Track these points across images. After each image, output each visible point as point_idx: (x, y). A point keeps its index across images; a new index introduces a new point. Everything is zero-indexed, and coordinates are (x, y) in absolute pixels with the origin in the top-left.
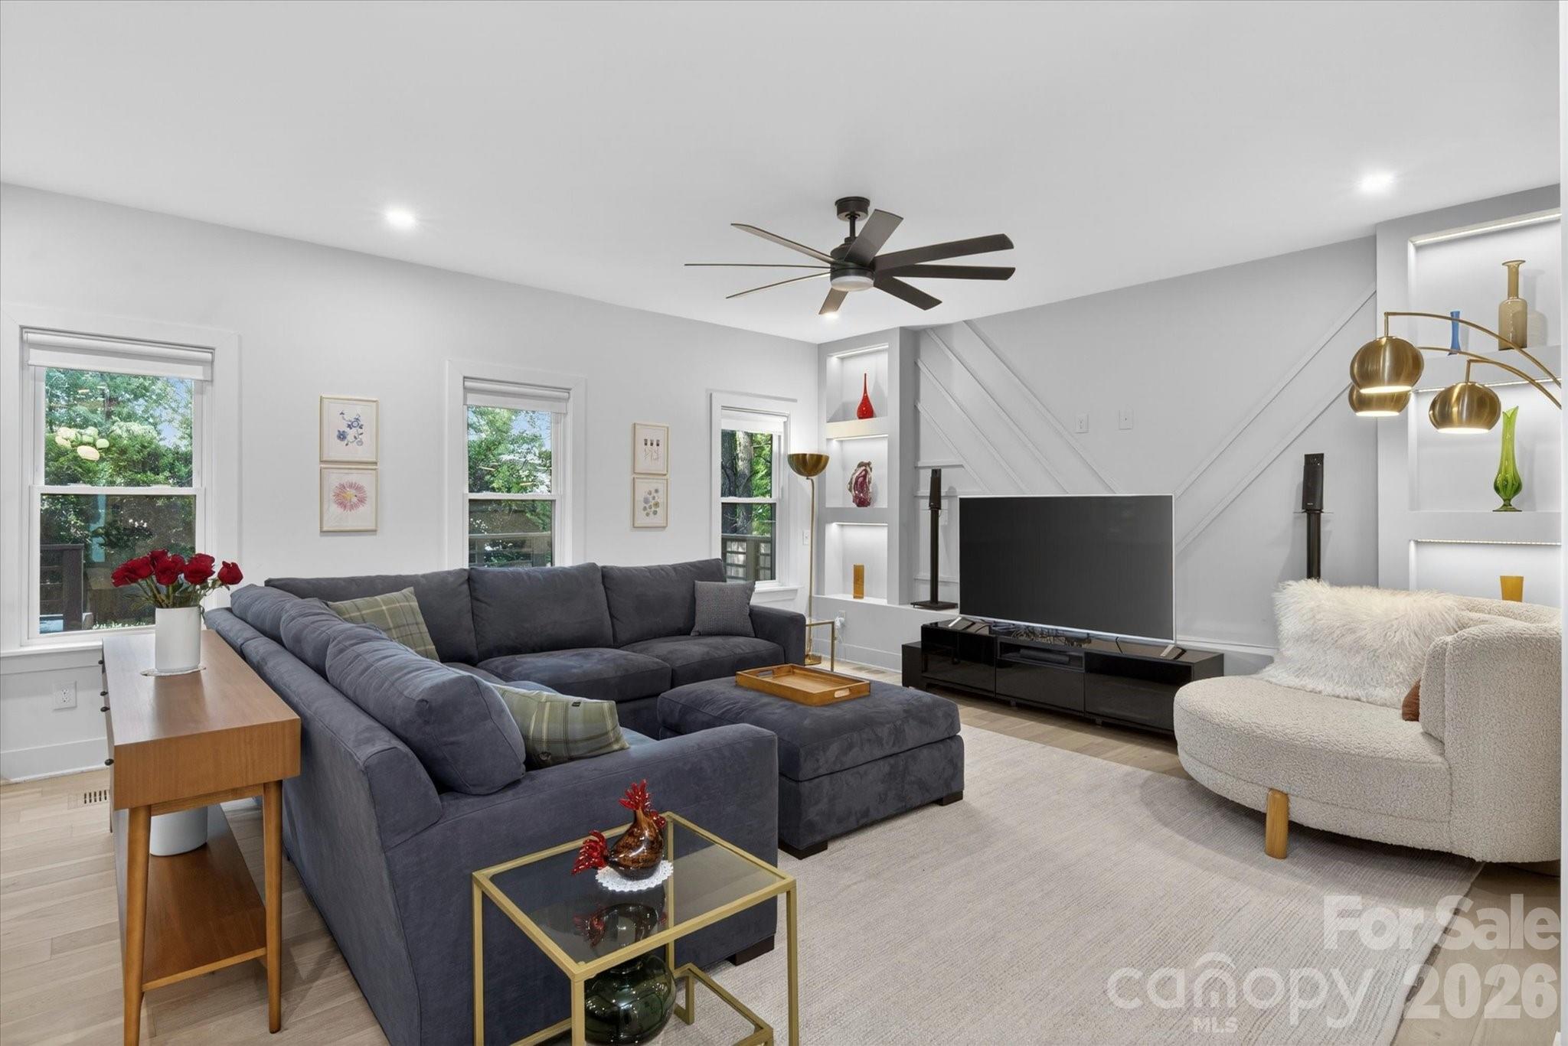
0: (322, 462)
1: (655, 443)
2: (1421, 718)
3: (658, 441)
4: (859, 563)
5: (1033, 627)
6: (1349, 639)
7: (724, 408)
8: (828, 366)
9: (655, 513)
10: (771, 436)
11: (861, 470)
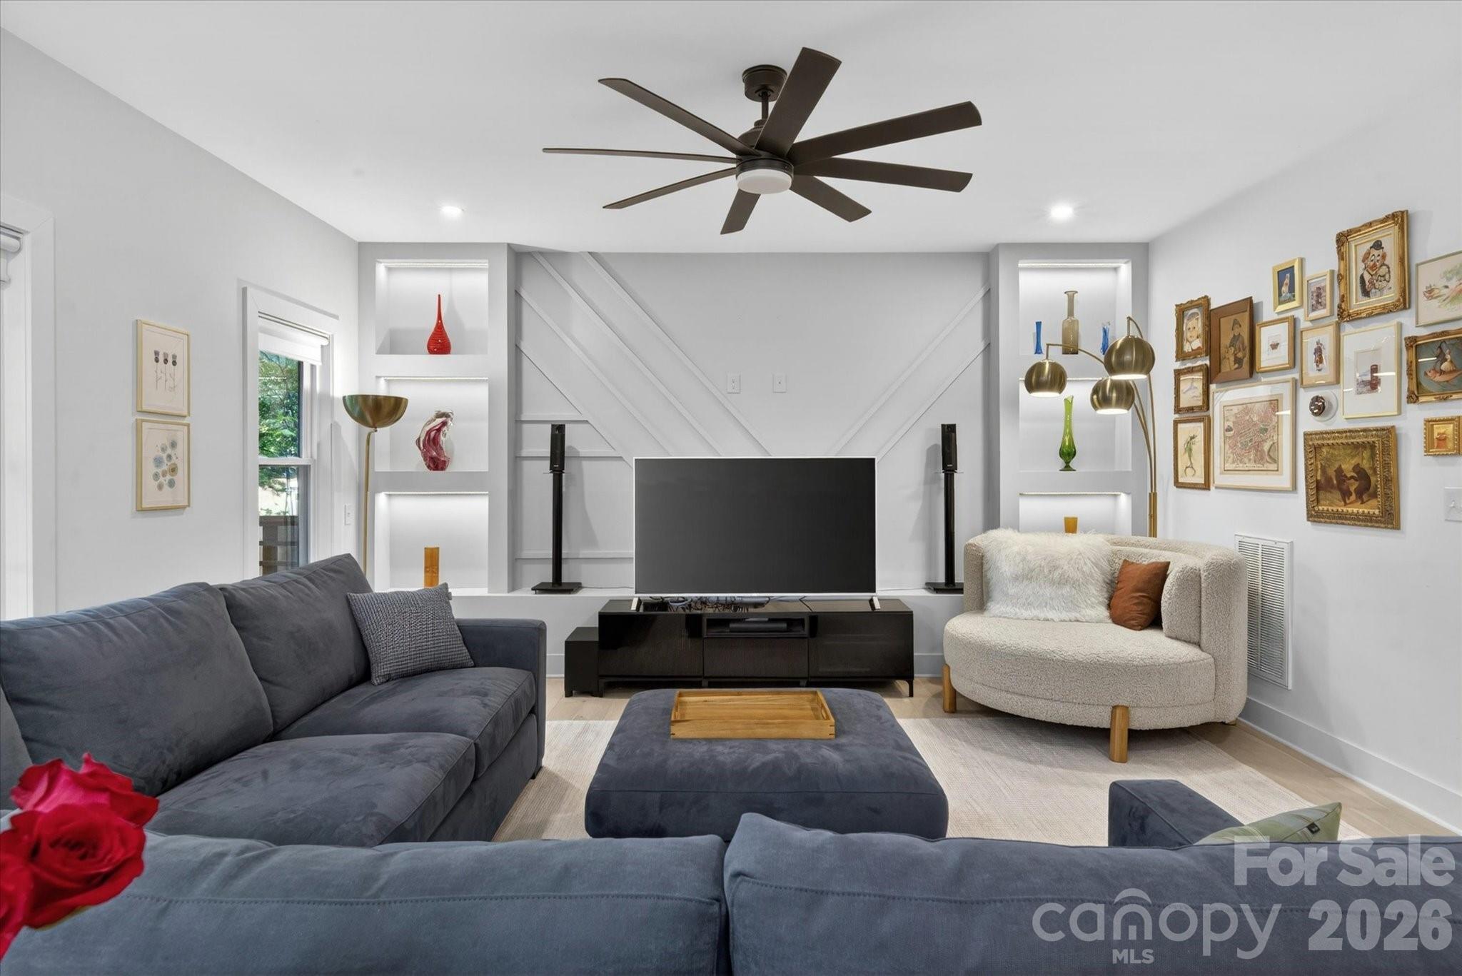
1: (170, 360)
2: (1165, 624)
3: (174, 357)
4: (431, 545)
5: (706, 597)
6: (1056, 575)
7: (263, 315)
8: (377, 279)
9: (171, 484)
10: (300, 364)
11: (439, 421)
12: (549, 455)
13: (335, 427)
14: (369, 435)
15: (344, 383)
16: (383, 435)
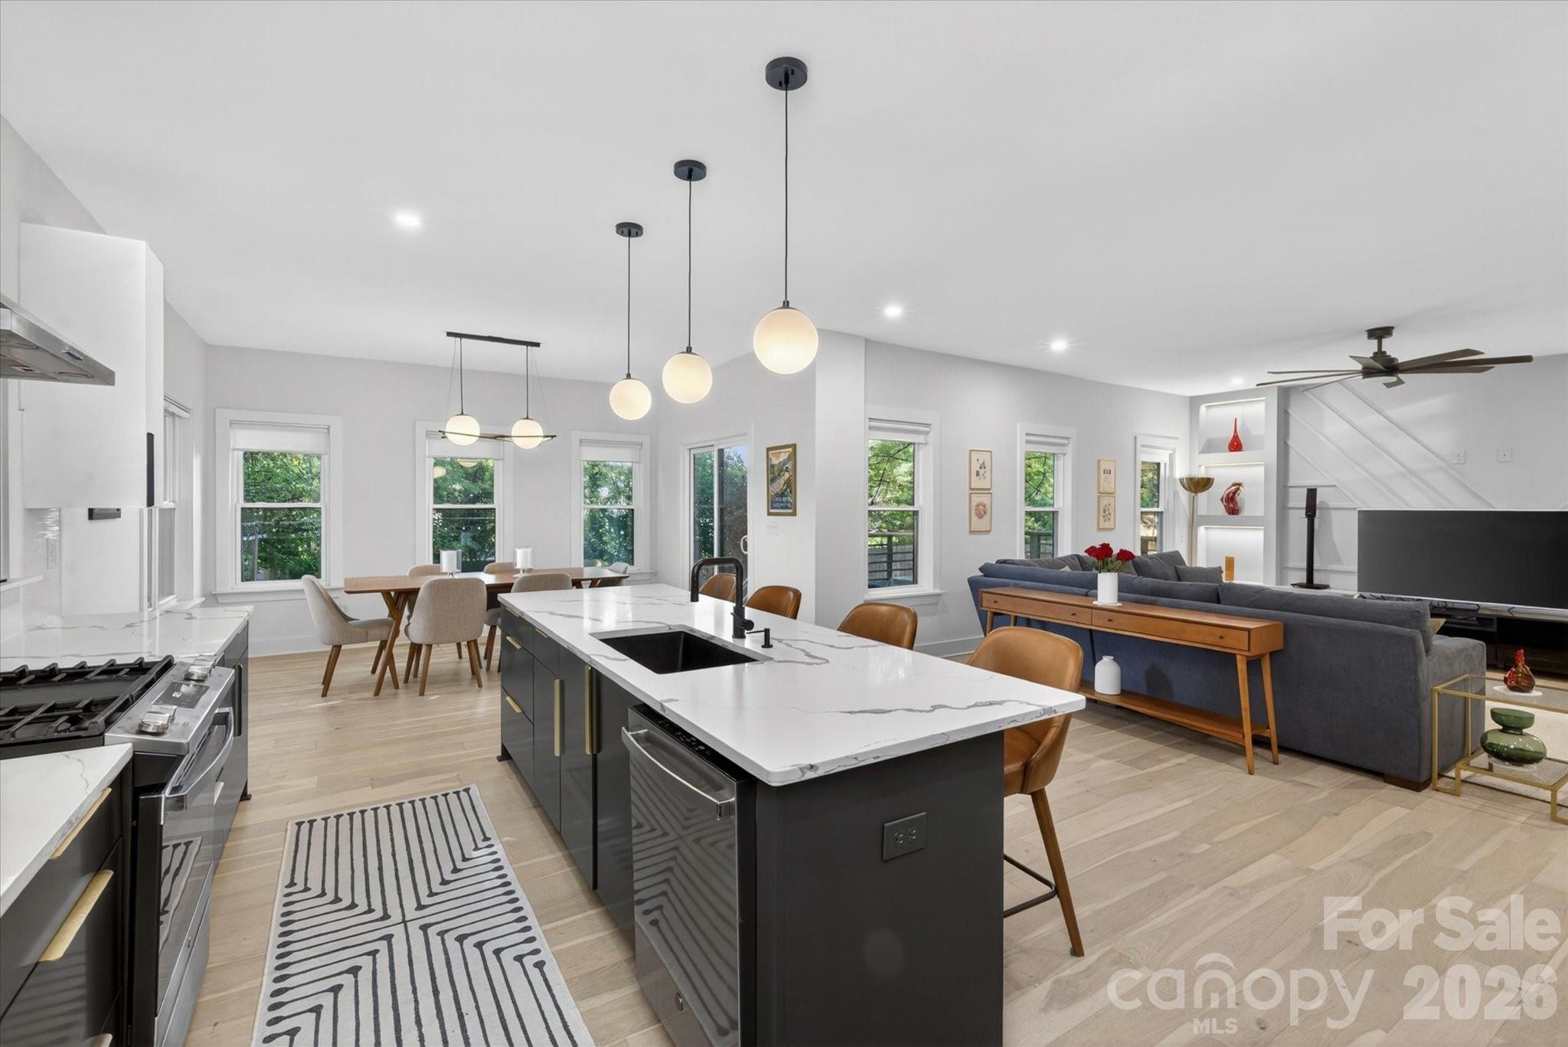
0: (971, 489)
4: (1229, 556)
7: (1142, 446)
8: (1200, 413)
9: (1109, 519)
10: (1158, 464)
11: (1234, 488)
12: (1305, 506)
13: (1176, 493)
14: (1194, 497)
15: (1181, 471)
16: (1202, 497)
